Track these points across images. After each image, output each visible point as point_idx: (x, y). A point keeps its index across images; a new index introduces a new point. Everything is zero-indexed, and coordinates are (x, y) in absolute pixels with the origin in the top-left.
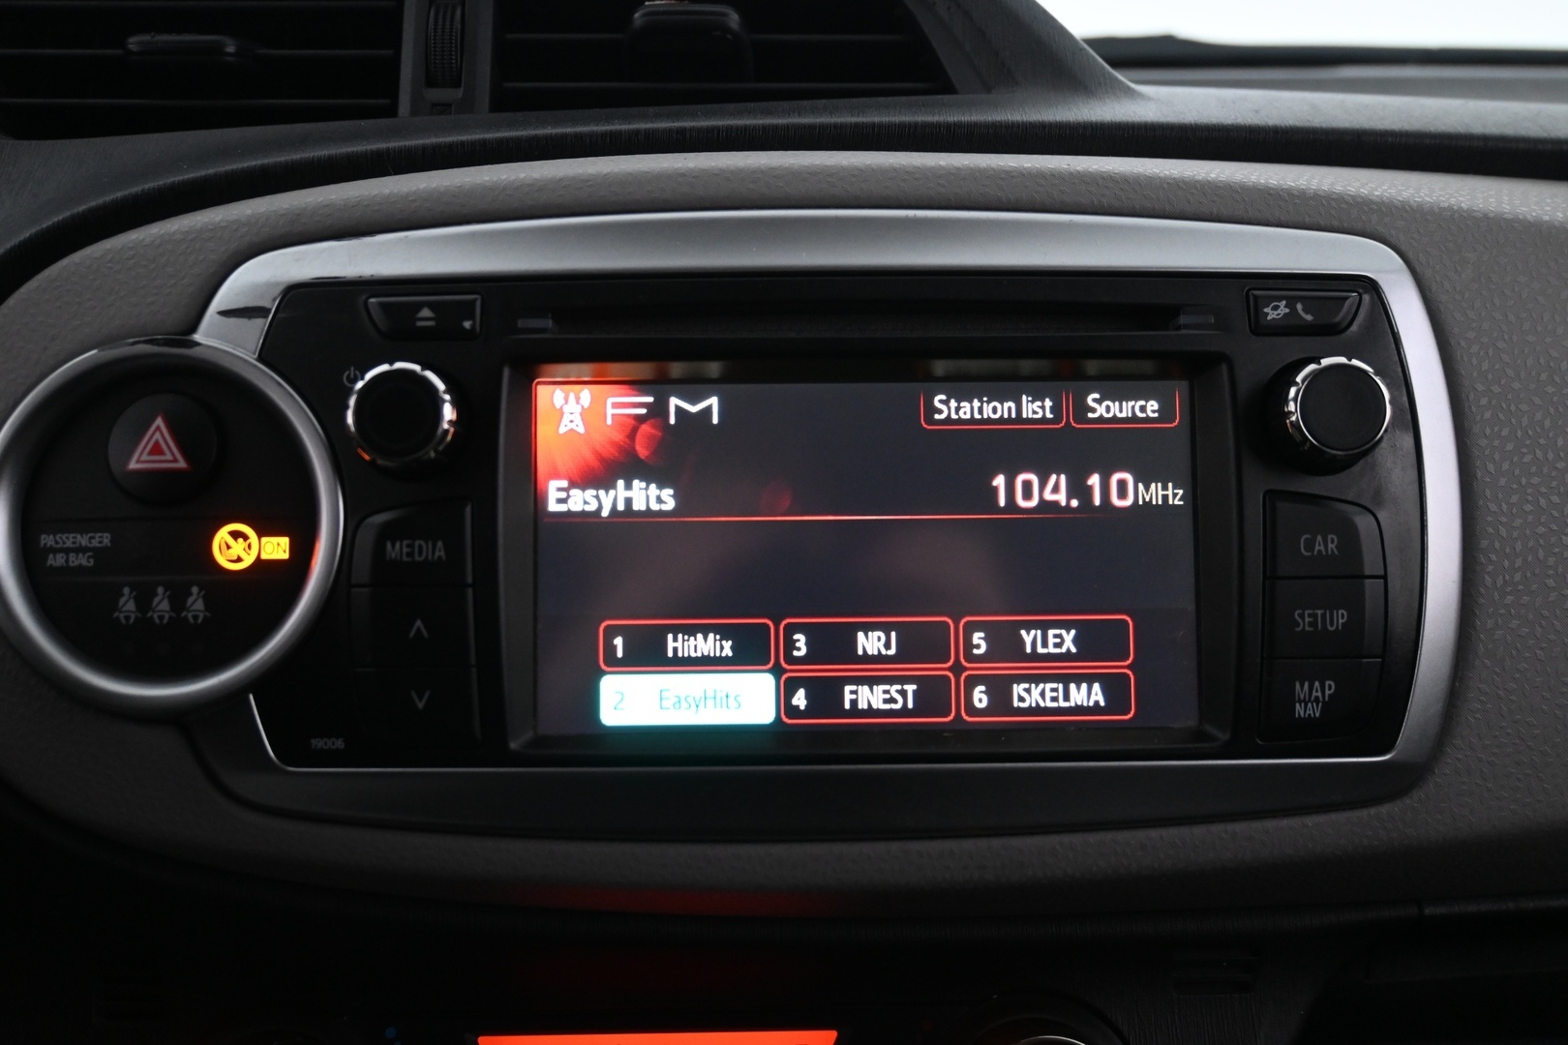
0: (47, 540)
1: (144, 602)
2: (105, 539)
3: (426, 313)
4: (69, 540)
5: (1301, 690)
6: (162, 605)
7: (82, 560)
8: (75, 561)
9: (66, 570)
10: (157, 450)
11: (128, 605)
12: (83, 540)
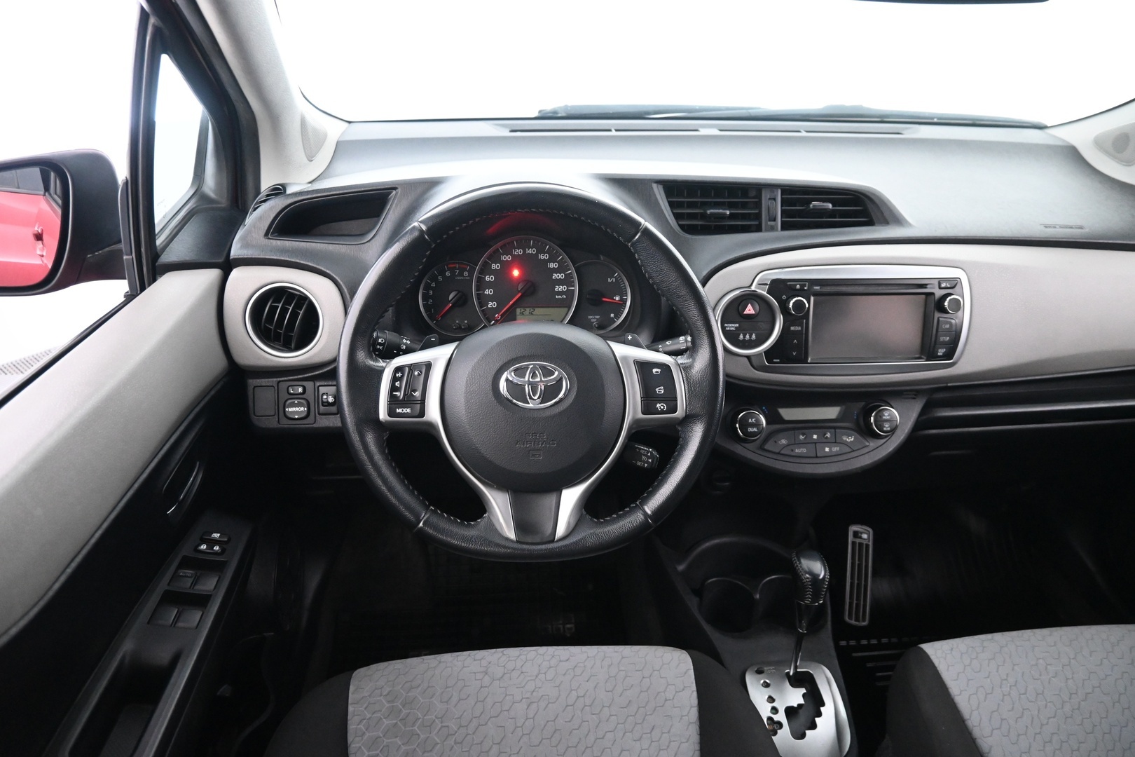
0: (726, 325)
1: (744, 336)
2: (737, 325)
3: (798, 286)
4: (730, 325)
5: (940, 350)
6: (748, 337)
7: (733, 329)
8: (732, 329)
9: (729, 330)
10: (749, 310)
11: (741, 337)
12: (733, 325)
